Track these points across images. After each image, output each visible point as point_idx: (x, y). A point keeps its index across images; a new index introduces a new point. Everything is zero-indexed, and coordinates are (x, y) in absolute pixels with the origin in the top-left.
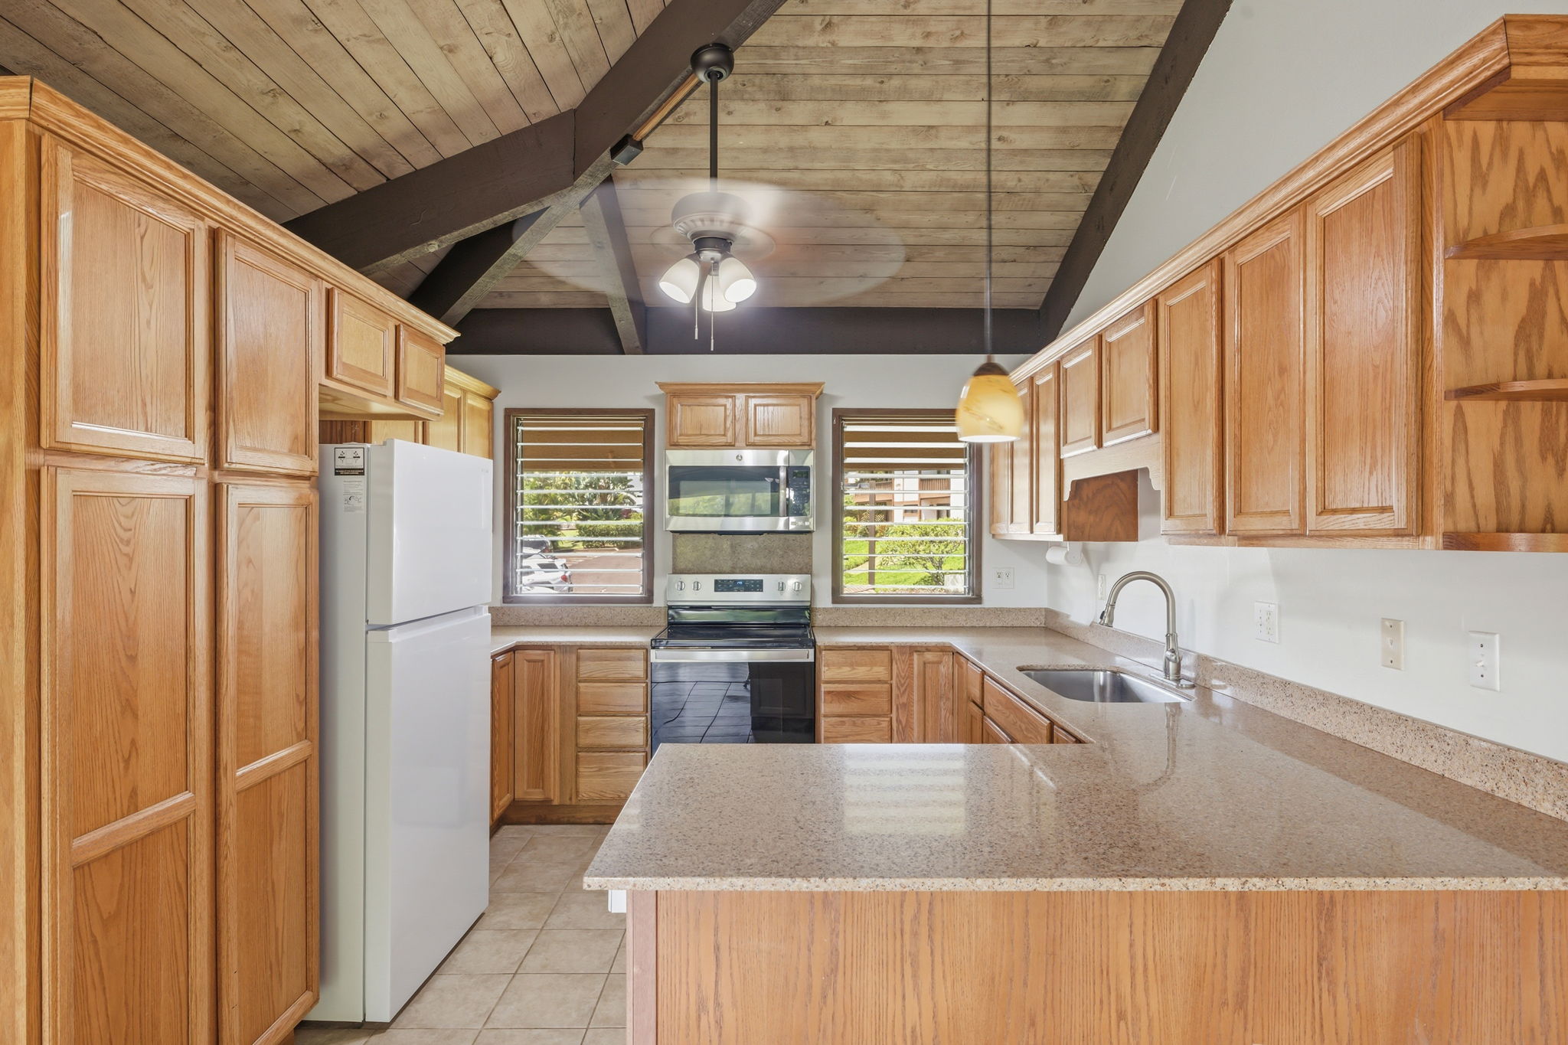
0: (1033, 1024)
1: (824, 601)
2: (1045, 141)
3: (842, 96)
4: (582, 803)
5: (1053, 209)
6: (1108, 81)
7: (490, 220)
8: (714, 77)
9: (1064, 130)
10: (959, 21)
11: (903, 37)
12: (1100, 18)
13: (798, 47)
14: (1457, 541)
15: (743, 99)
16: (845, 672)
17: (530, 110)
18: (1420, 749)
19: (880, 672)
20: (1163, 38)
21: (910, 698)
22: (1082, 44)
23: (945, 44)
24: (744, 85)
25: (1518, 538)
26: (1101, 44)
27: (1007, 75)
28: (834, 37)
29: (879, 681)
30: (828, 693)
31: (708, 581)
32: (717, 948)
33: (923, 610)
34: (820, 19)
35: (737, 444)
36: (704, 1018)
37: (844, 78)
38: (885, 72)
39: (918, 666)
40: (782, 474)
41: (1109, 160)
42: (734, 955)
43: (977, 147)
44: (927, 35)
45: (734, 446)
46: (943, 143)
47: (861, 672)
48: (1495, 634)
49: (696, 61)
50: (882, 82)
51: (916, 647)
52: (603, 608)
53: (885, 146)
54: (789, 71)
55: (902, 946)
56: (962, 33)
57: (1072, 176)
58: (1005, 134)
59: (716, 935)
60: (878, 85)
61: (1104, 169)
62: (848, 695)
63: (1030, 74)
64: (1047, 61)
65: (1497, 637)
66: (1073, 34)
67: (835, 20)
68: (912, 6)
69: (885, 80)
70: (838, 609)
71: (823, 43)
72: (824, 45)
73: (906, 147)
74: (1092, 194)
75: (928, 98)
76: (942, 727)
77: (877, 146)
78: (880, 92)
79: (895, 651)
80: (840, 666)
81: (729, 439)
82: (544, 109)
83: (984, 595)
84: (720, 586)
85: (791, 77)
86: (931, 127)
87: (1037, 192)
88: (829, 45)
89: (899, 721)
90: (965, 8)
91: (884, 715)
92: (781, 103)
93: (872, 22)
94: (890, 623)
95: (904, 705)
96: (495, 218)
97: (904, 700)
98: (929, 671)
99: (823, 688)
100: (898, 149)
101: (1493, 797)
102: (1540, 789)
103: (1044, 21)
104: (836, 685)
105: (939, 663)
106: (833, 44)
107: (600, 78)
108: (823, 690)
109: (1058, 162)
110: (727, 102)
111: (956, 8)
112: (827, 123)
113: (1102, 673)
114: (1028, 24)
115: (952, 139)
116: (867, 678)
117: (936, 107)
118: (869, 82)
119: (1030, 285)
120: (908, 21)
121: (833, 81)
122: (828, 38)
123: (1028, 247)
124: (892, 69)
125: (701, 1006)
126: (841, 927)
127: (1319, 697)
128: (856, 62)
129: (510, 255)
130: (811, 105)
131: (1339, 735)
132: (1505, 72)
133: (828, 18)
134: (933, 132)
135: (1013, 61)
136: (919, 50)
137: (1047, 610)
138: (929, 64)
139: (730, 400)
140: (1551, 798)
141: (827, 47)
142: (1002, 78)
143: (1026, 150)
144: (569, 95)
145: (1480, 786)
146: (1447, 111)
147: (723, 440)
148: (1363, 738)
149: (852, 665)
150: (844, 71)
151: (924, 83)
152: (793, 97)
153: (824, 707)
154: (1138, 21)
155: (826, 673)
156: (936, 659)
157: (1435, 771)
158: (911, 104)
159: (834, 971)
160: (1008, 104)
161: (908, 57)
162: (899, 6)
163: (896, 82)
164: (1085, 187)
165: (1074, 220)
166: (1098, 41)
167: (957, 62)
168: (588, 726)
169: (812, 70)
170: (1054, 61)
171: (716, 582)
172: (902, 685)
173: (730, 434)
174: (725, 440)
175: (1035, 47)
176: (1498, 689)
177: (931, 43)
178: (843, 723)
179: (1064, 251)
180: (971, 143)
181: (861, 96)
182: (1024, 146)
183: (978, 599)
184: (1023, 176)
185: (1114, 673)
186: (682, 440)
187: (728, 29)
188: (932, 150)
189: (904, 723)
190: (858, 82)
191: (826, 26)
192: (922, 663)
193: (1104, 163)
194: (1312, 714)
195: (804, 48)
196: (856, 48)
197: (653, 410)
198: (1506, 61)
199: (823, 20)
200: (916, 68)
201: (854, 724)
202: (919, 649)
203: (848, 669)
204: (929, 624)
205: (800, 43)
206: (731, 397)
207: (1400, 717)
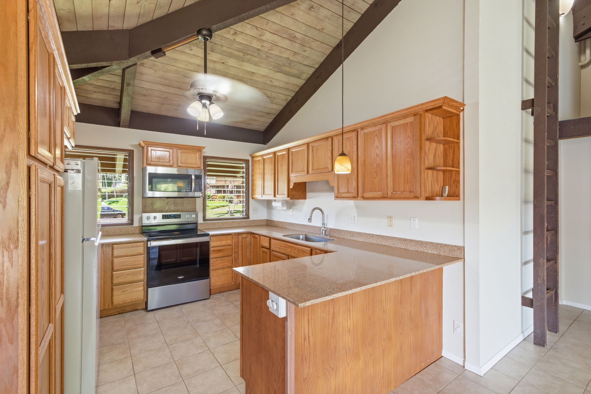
0: (370, 319)
1: (200, 221)
2: (282, 85)
3: (231, 55)
4: (114, 307)
5: (276, 104)
6: (301, 73)
7: (86, 64)
8: (206, 40)
9: (287, 83)
10: (272, 45)
11: (255, 44)
12: (306, 57)
13: (223, 36)
14: (428, 199)
15: (197, 47)
16: (218, 243)
17: (111, 24)
18: (399, 244)
19: (229, 242)
20: (317, 66)
21: (238, 250)
22: (299, 62)
23: (266, 50)
24: (200, 42)
25: (438, 198)
26: (304, 63)
27: (279, 64)
28: (235, 37)
29: (229, 245)
30: (213, 251)
31: (159, 215)
32: (309, 320)
33: (232, 222)
34: (233, 30)
35: (174, 166)
36: (306, 342)
37: (234, 50)
38: (246, 52)
39: (241, 239)
40: (193, 177)
41: (295, 94)
42: (312, 320)
43: (264, 82)
44: (262, 46)
45: (173, 166)
46: (255, 78)
47: (224, 243)
48: (416, 218)
49: (199, 32)
50: (244, 55)
51: (240, 233)
52: (110, 228)
53: (238, 75)
54: (217, 43)
55: (347, 307)
56: (272, 49)
57: (285, 96)
58: (272, 80)
59: (308, 316)
60: (243, 56)
61: (293, 96)
62: (220, 251)
63: (284, 66)
64: (290, 64)
65: (417, 218)
66: (298, 58)
67: (238, 32)
68: (261, 36)
69: (246, 55)
70: (205, 223)
71: (231, 38)
72: (232, 39)
73: (244, 76)
74: (288, 102)
75: (256, 64)
76: (248, 257)
77: (236, 74)
78: (243, 58)
79: (233, 235)
80: (217, 241)
81: (171, 163)
82: (117, 25)
83: (250, 216)
84: (164, 217)
85: (217, 45)
86: (253, 73)
87: (274, 98)
88: (233, 39)
89: (234, 257)
90: (275, 42)
91: (231, 256)
92: (211, 52)
93: (249, 37)
94: (222, 227)
95: (236, 252)
96: (88, 64)
97: (236, 250)
98: (244, 240)
99: (211, 249)
100: (242, 77)
101: (417, 251)
102: (428, 248)
103: (293, 53)
104: (216, 248)
105: (247, 237)
106: (234, 39)
107: (146, 22)
108: (211, 250)
109: (283, 91)
110: (192, 46)
111: (273, 41)
112: (223, 63)
113: (302, 236)
114: (289, 52)
115: (258, 77)
116: (225, 244)
117: (257, 67)
118: (241, 54)
119: (263, 124)
120: (259, 40)
121: (230, 50)
122: (234, 37)
123: (267, 113)
124: (249, 52)
125: (305, 339)
126: (335, 306)
127: (371, 235)
128: (239, 47)
129: (82, 79)
130: (220, 56)
131: (377, 243)
132: (440, 107)
133: (236, 31)
134: (253, 74)
135: (282, 61)
136: (259, 50)
137: (267, 220)
138: (259, 54)
139: (171, 150)
140: (431, 250)
141: (232, 40)
142: (277, 64)
143: (276, 86)
144: (130, 24)
145: (414, 249)
146: (427, 111)
147: (168, 164)
148: (384, 243)
149: (221, 241)
150: (234, 48)
151: (256, 59)
152: (215, 51)
153: (212, 256)
154: (314, 60)
155: (212, 244)
156: (246, 236)
157: (403, 248)
158: (250, 64)
159: (334, 318)
160: (276, 72)
161: (255, 50)
162: (258, 35)
163: (249, 57)
164: (287, 99)
165: (281, 108)
166: (303, 62)
167: (267, 56)
168: (118, 275)
169: (225, 45)
170: (291, 64)
171: (163, 216)
172: (236, 246)
173: (171, 162)
174: (170, 164)
175: (288, 59)
176: (417, 229)
177: (262, 49)
178: (218, 260)
179: (275, 116)
180: (263, 80)
181: (237, 58)
182: (276, 85)
183: (248, 217)
184: (273, 93)
185: (305, 235)
186: (152, 163)
187: (215, 26)
188: (251, 79)
189: (236, 257)
190: (237, 53)
191: (234, 33)
192: (242, 238)
193: (293, 94)
194: (369, 239)
195: (225, 37)
196: (241, 43)
197: (134, 150)
198: (442, 105)
199: (234, 31)
200: (256, 55)
201: (221, 260)
202: (240, 234)
203: (220, 242)
204: (234, 226)
205: (224, 36)
206: (172, 149)
207: (394, 237)
